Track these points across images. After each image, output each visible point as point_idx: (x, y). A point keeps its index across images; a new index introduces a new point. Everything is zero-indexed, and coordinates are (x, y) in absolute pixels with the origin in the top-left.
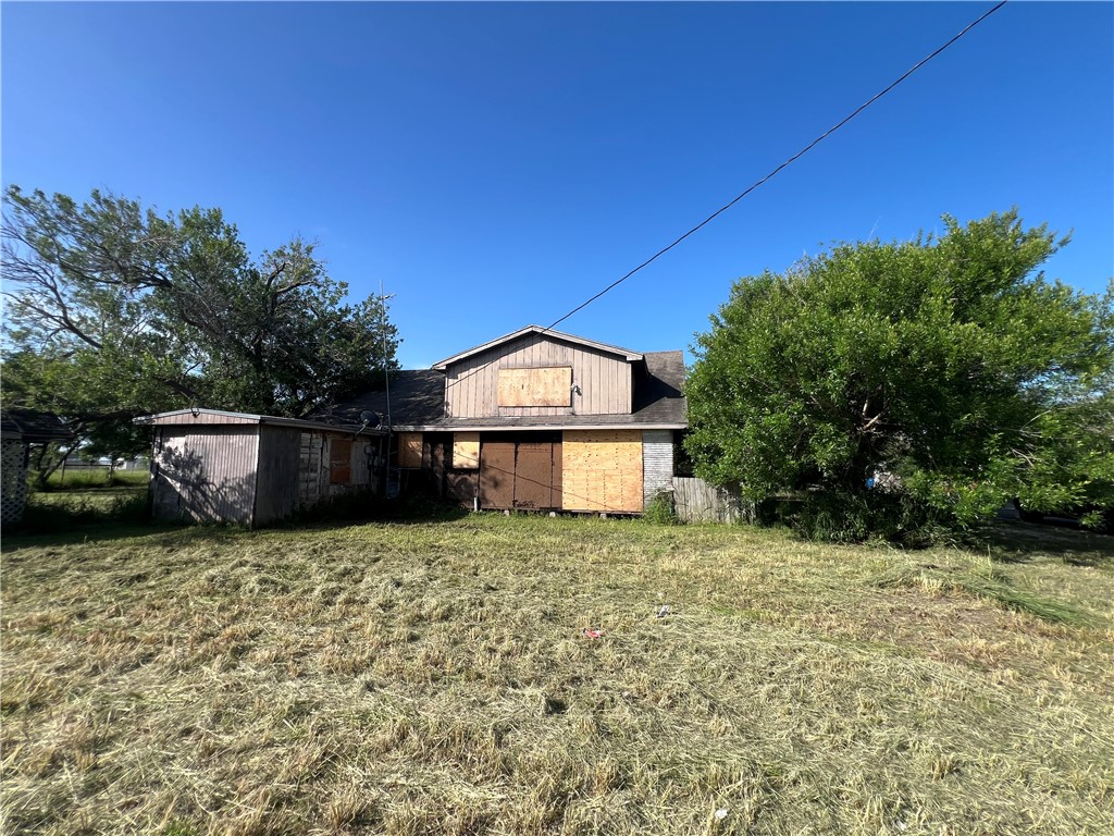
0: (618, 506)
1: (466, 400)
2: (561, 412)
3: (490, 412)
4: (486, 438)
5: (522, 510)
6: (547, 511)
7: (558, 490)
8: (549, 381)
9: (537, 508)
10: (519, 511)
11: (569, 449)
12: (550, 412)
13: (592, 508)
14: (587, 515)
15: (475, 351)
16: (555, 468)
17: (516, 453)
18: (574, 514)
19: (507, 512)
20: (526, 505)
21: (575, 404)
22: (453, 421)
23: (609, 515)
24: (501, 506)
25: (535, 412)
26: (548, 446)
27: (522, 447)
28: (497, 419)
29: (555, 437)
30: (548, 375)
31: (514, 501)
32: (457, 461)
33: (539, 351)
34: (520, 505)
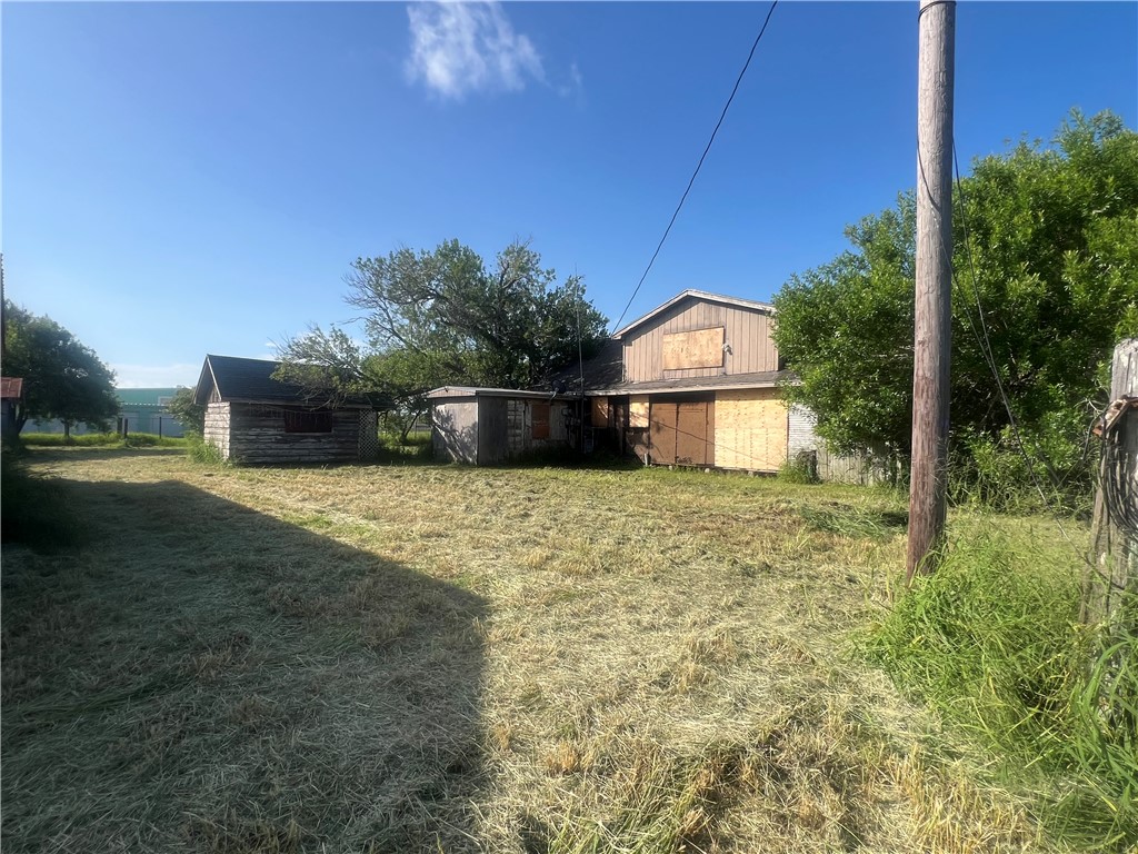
0: (763, 468)
1: (641, 365)
2: (714, 372)
3: (657, 375)
4: (655, 399)
5: (682, 466)
6: (703, 467)
7: (709, 443)
8: (704, 342)
9: (694, 463)
10: (680, 466)
11: (721, 408)
12: (706, 373)
13: (740, 466)
14: (734, 472)
16: (709, 424)
17: (678, 413)
18: (724, 471)
19: (670, 467)
20: (685, 461)
21: (727, 363)
22: (629, 384)
23: (755, 473)
24: (666, 462)
25: (692, 374)
26: (702, 406)
27: (683, 408)
28: (662, 382)
29: (708, 397)
30: (703, 336)
31: (676, 458)
32: (633, 423)
33: (695, 314)
34: (680, 461)
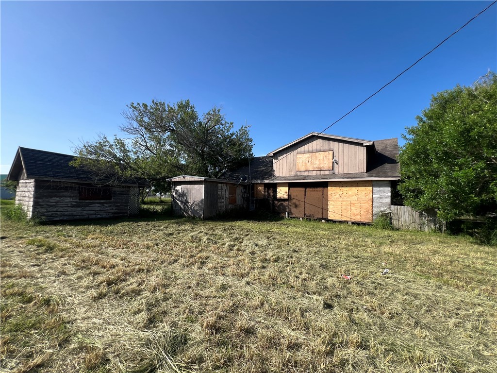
0: (358, 219)
1: (282, 169)
2: (327, 173)
3: (293, 174)
4: (291, 185)
5: (308, 218)
6: (320, 219)
7: (325, 209)
8: (321, 158)
9: (315, 218)
10: (307, 219)
11: (331, 190)
12: (322, 173)
13: (344, 219)
14: (341, 222)
15: (286, 146)
16: (324, 200)
17: (305, 192)
18: (334, 222)
19: (301, 219)
20: (310, 216)
21: (335, 168)
22: (276, 178)
23: (353, 223)
24: (299, 216)
25: (314, 173)
26: (321, 189)
27: (308, 190)
28: (296, 177)
29: (325, 185)
30: (321, 155)
31: (305, 214)
32: (278, 196)
33: (316, 144)
34: (307, 216)
